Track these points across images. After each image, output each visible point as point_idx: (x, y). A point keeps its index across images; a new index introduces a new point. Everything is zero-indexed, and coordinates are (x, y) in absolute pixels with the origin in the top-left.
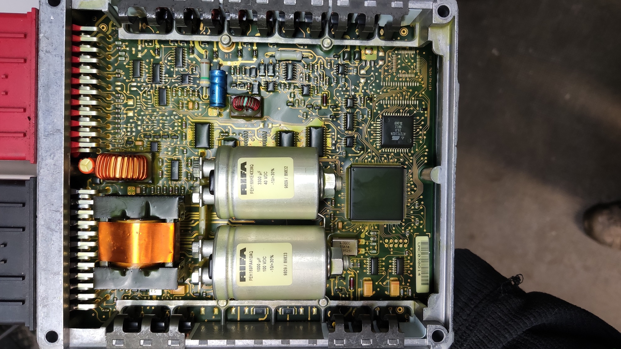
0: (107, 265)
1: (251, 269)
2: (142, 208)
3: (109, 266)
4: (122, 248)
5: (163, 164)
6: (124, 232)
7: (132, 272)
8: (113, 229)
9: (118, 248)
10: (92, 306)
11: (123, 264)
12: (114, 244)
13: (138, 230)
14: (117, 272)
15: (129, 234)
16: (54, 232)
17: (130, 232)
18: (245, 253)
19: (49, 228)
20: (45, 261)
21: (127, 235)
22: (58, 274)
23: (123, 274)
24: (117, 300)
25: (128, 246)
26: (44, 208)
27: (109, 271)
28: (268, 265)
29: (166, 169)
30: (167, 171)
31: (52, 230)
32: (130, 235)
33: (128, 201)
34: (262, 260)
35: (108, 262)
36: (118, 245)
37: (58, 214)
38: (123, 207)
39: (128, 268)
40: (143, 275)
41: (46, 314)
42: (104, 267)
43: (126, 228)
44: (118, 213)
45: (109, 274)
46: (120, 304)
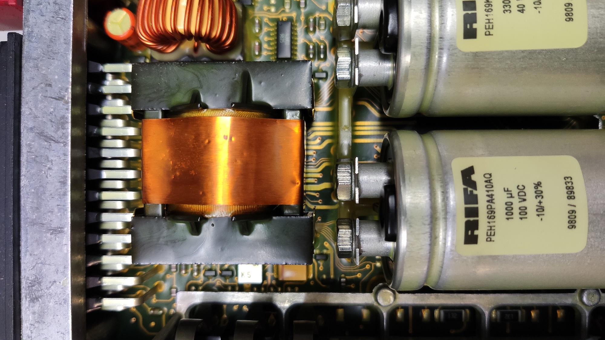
0: (160, 211)
1: (491, 214)
2: (233, 85)
3: (163, 214)
4: (193, 172)
5: (261, 29)
6: (198, 136)
7: (213, 225)
8: (172, 133)
9: (185, 173)
10: (131, 303)
11: (196, 208)
12: (174, 164)
13: (227, 132)
14: (182, 225)
15: (207, 141)
16: (53, 143)
17: (209, 135)
18: (474, 177)
19: (42, 135)
20: (35, 205)
21: (203, 142)
22: (60, 232)
23: (196, 229)
24: (177, 292)
25: (207, 167)
26: (32, 93)
27: (164, 223)
28: (531, 203)
29: (266, 39)
30: (268, 42)
31: (49, 139)
32: (209, 142)
33: (205, 72)
34: (515, 192)
35: (163, 206)
36: (184, 166)
37: (61, 104)
38: (195, 85)
39: (206, 216)
40: (238, 233)
41: (36, 315)
42: (154, 216)
43: (201, 128)
44: (183, 98)
45: (165, 232)
46: (183, 299)
